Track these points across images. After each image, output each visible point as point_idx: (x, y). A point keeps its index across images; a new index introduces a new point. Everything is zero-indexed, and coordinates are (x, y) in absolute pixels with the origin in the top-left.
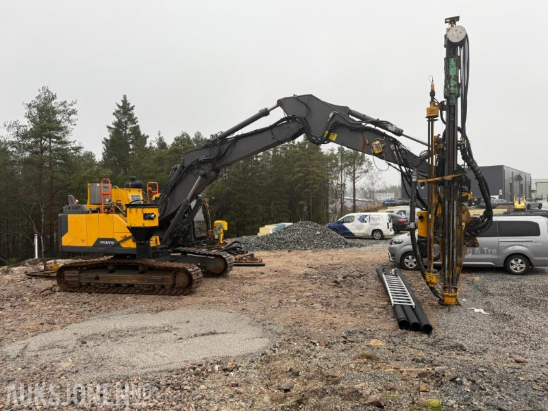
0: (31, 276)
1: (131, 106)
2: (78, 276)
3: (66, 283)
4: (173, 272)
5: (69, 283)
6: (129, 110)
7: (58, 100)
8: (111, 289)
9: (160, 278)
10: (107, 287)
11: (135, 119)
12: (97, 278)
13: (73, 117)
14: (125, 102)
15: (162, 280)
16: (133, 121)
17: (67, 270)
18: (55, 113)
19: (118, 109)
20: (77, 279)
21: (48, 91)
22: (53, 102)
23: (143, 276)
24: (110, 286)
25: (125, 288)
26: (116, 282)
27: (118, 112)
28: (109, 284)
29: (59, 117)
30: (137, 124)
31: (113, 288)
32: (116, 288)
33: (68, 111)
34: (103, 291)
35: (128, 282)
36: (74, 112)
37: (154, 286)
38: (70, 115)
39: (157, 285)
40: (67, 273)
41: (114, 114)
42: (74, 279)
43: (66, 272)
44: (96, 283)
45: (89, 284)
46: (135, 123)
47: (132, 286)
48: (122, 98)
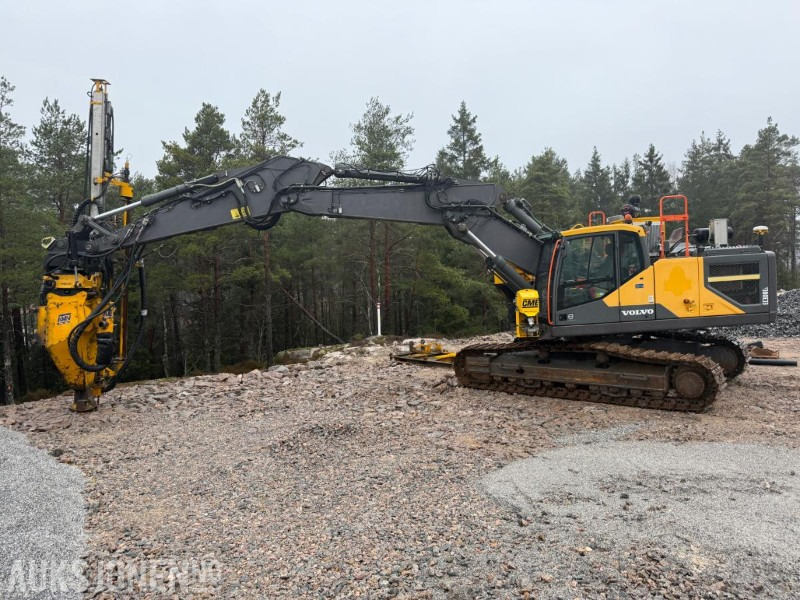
0: (401, 359)
1: (471, 118)
2: (488, 366)
3: (469, 375)
4: (667, 368)
5: (474, 376)
6: (470, 124)
7: (392, 115)
8: (544, 389)
9: (645, 379)
10: (538, 386)
11: (477, 137)
12: (521, 371)
13: (408, 138)
14: (463, 112)
15: (647, 382)
16: (475, 140)
17: (470, 356)
18: (388, 134)
19: (454, 124)
20: (487, 371)
21: (377, 104)
22: (386, 119)
23: (607, 372)
24: (542, 385)
25: (571, 390)
26: (556, 378)
27: (454, 128)
28: (542, 382)
29: (392, 140)
30: (480, 144)
31: (548, 388)
32: (554, 389)
33: (402, 131)
34: (528, 391)
35: (578, 380)
36: (409, 131)
37: (628, 391)
38: (404, 136)
39: (635, 389)
40: (470, 360)
41: (449, 132)
42: (482, 370)
43: (468, 358)
44: (518, 380)
45: (506, 380)
46: (477, 143)
47: (585, 387)
48: (459, 108)
